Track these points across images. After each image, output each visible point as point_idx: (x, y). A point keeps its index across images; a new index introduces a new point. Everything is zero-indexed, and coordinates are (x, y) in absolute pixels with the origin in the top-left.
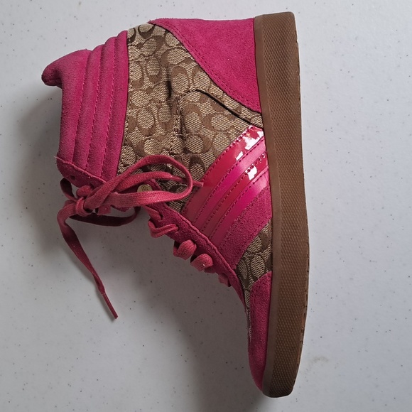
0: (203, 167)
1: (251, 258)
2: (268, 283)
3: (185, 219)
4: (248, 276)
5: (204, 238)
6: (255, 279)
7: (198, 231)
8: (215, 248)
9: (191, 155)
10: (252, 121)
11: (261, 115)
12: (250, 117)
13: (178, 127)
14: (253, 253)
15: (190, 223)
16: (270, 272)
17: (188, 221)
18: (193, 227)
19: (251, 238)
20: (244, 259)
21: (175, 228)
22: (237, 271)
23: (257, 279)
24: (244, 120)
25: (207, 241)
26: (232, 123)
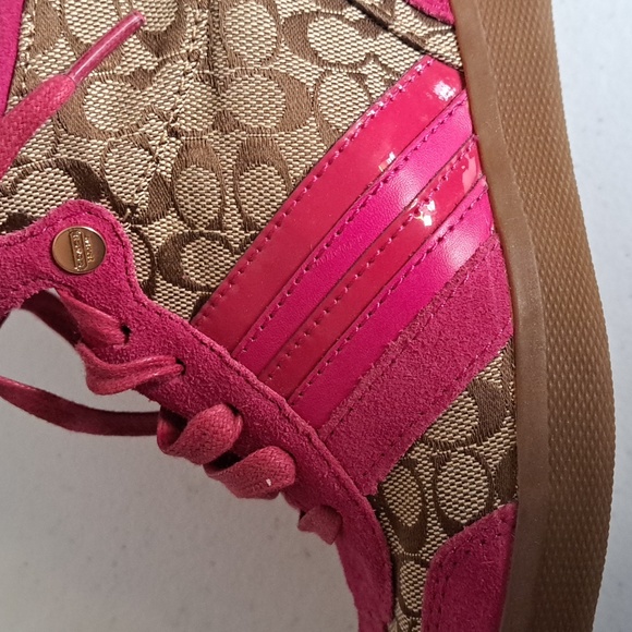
0: (283, 173)
1: (439, 463)
2: (501, 542)
3: (207, 340)
4: (423, 516)
5: (273, 400)
6: (451, 527)
7: (252, 377)
8: (310, 429)
9: (243, 136)
10: (430, 45)
11: (453, 29)
12: (420, 33)
13: (199, 47)
14: (446, 446)
15: (224, 352)
16: (510, 506)
17: (218, 347)
18: (237, 364)
19: (442, 397)
20: (411, 464)
21: (172, 368)
22: (379, 502)
23: (458, 527)
24: (404, 40)
25: (281, 408)
26: (369, 44)
